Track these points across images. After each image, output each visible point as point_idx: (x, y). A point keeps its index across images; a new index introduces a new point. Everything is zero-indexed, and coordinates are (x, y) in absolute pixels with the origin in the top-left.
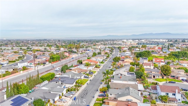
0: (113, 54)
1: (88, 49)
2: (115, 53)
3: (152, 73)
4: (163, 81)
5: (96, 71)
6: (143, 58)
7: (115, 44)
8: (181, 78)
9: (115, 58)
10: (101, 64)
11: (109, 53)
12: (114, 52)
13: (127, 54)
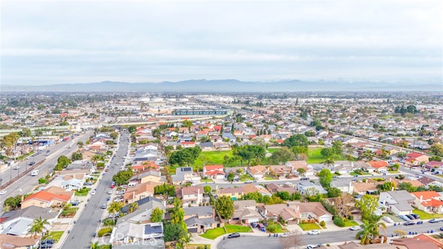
0: (114, 153)
1: (42, 138)
2: (120, 147)
3: (199, 217)
4: (218, 236)
5: (62, 228)
6: (183, 168)
7: (123, 113)
8: (250, 221)
9: (119, 176)
10: (80, 198)
11: (105, 150)
12: (118, 145)
13: (149, 151)
